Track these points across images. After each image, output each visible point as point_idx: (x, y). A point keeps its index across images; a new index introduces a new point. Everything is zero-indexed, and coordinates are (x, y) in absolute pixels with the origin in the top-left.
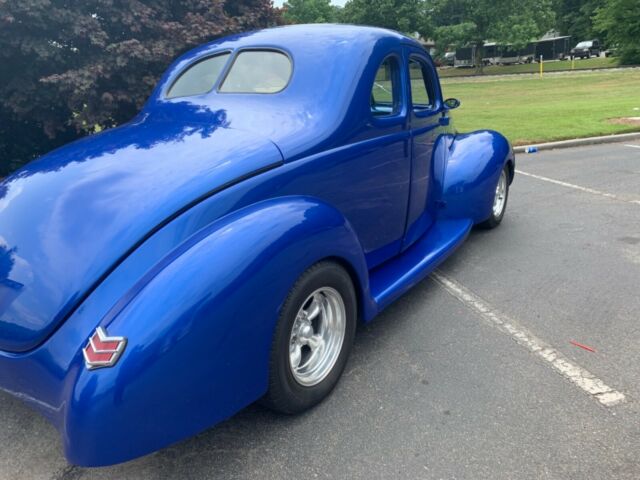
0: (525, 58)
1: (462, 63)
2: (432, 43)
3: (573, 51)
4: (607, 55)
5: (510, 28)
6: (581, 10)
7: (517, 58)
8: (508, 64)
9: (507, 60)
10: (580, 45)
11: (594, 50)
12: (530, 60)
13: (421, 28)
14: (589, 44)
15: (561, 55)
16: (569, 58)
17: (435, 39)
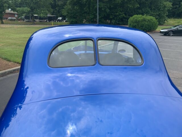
0: (45, 20)
1: (27, 20)
2: (16, 13)
3: (57, 20)
4: (66, 21)
5: (41, 11)
6: (56, 9)
7: (43, 20)
8: (41, 22)
9: (41, 20)
10: (59, 18)
11: (62, 20)
12: (47, 21)
13: (12, 8)
14: (61, 18)
15: (55, 20)
16: (57, 21)
17: (17, 12)
